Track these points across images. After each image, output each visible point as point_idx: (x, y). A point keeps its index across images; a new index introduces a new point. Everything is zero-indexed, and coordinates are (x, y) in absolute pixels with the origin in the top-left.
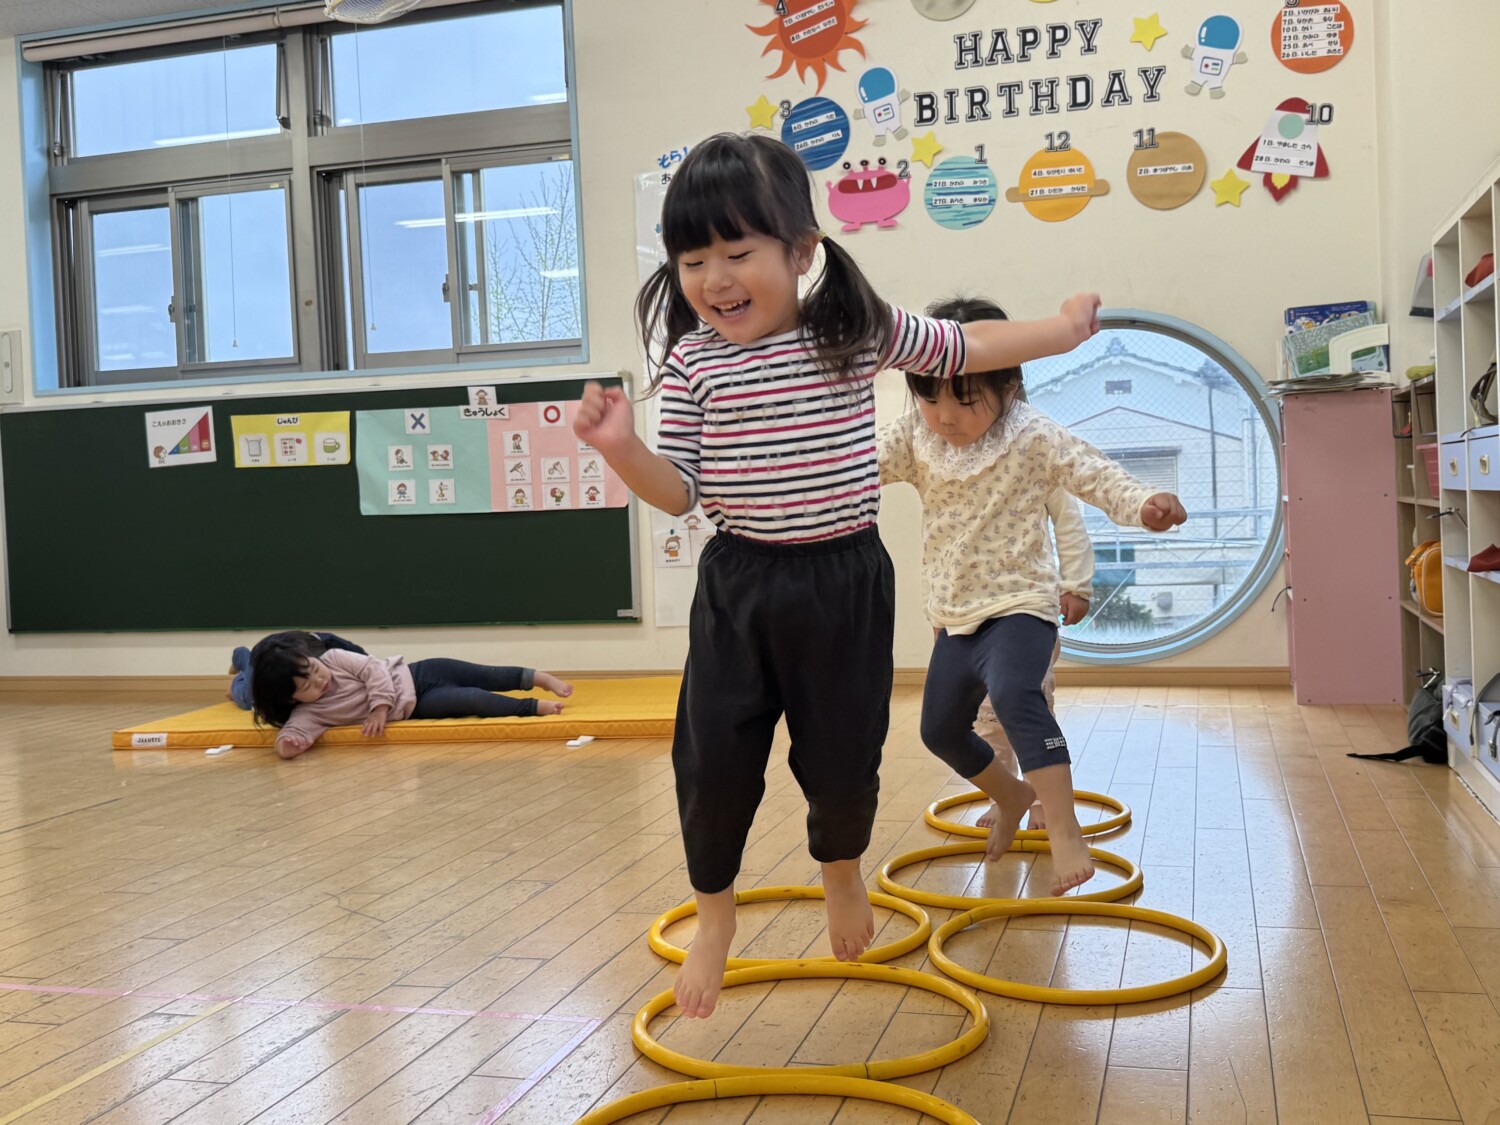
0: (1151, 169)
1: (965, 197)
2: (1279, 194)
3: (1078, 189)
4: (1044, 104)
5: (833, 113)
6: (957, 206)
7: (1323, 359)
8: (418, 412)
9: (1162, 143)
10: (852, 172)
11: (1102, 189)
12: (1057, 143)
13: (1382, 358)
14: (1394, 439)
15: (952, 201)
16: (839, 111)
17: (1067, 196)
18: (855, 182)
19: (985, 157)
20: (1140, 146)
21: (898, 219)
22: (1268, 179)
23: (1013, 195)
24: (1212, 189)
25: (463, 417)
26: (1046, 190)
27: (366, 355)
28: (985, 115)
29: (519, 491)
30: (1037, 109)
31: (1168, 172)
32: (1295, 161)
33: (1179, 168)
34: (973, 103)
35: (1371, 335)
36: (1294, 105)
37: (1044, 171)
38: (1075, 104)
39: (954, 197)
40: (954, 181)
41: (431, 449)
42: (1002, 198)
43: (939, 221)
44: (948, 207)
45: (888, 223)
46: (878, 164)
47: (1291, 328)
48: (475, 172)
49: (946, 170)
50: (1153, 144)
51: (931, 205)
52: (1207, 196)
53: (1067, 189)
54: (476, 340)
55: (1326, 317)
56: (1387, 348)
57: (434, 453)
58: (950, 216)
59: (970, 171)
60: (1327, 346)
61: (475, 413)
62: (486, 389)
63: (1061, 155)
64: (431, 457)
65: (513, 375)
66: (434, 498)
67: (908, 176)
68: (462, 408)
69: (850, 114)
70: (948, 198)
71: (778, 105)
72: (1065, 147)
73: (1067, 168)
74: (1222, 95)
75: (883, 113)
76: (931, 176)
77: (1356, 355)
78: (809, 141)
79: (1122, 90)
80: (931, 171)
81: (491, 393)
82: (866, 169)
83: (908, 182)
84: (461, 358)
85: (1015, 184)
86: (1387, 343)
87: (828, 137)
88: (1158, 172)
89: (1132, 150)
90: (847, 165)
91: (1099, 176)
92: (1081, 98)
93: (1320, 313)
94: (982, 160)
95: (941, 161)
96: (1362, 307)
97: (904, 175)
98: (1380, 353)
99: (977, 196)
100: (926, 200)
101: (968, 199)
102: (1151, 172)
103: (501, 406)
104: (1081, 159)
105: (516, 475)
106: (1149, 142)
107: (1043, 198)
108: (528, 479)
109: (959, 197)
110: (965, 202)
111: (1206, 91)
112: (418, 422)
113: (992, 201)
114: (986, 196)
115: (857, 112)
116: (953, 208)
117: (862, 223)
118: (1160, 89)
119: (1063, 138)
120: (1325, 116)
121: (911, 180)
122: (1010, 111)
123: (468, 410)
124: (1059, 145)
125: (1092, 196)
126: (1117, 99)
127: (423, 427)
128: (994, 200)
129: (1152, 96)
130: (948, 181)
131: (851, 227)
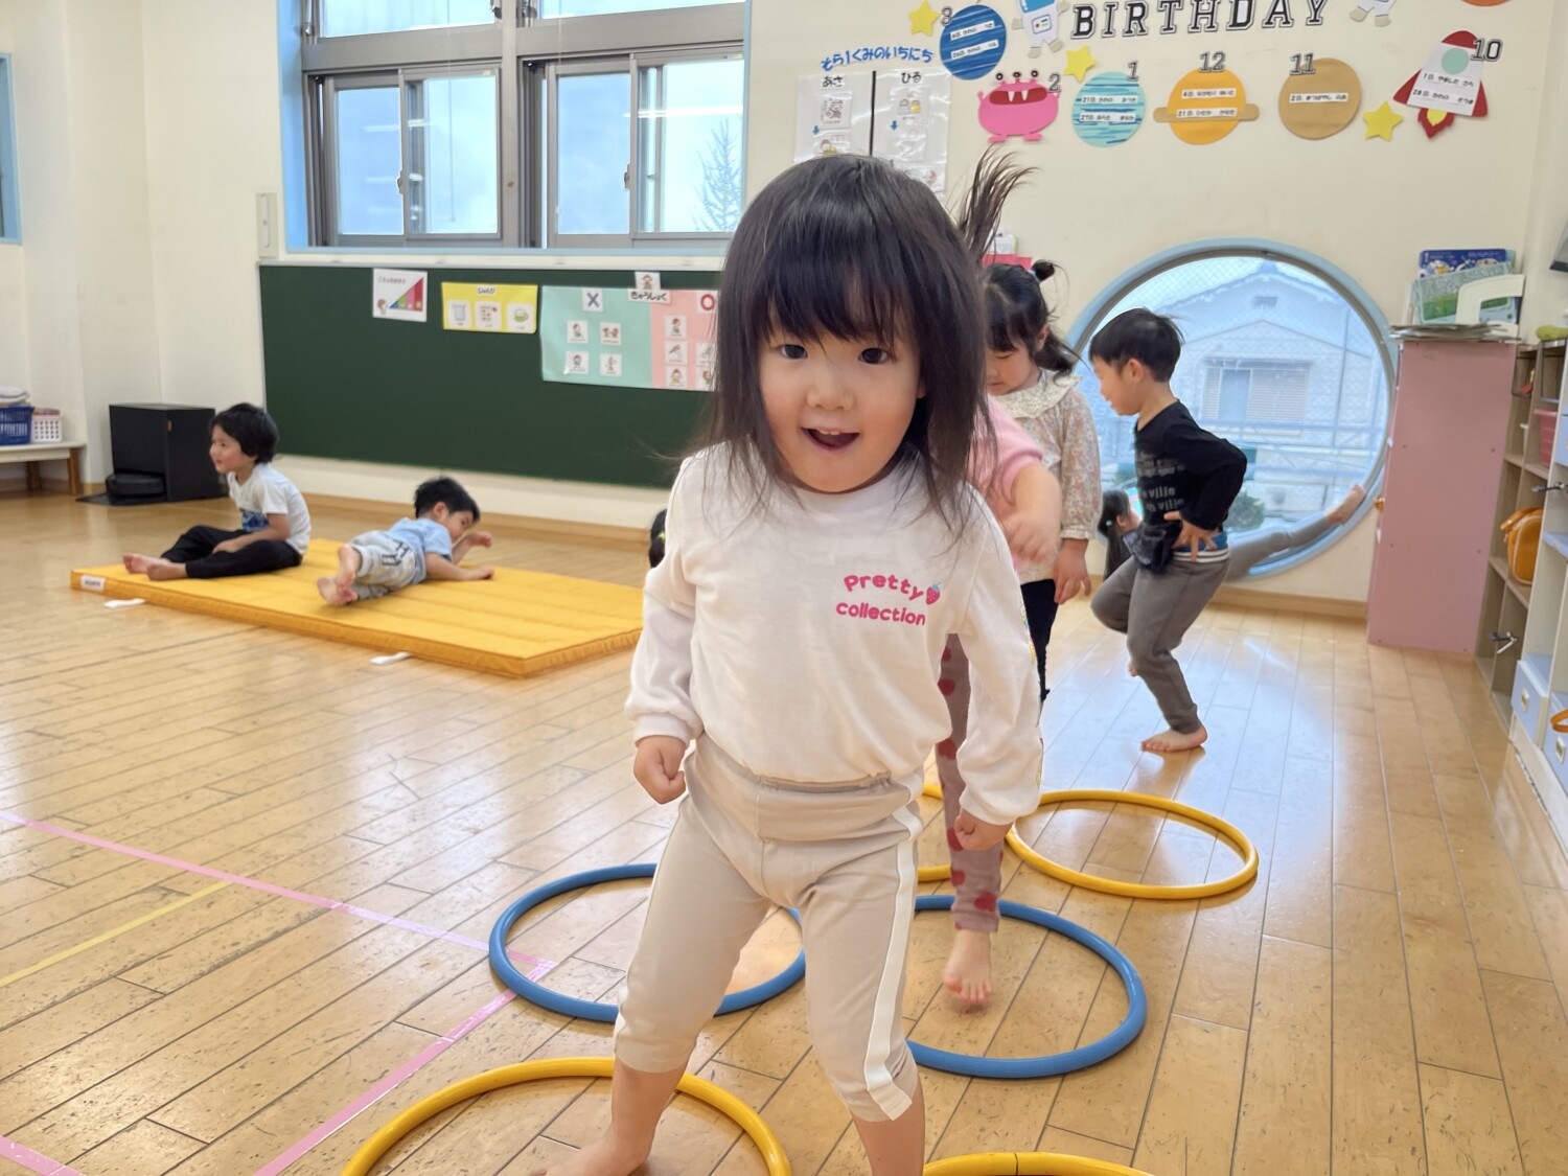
0: (1304, 96)
1: (1112, 114)
2: (1432, 131)
3: (1227, 112)
4: (1204, 22)
5: (992, 22)
6: (1103, 123)
7: (1450, 306)
8: (593, 291)
9: (1319, 69)
10: (1004, 83)
11: (1251, 114)
12: (1212, 63)
13: (1513, 311)
14: (1511, 397)
15: (1099, 118)
16: (998, 20)
17: (1215, 119)
18: (1007, 93)
19: (1137, 74)
20: (1296, 71)
21: (1044, 133)
22: (1423, 113)
23: (1161, 115)
24: (1365, 121)
25: (630, 298)
26: (1194, 111)
27: (557, 234)
28: (1142, 30)
29: (676, 371)
30: (1195, 27)
31: (1322, 100)
32: (1454, 98)
33: (1333, 97)
34: (1132, 18)
35: (1505, 285)
36: (1462, 39)
37: (1195, 92)
38: (1235, 24)
39: (1101, 114)
40: (1103, 97)
41: (604, 325)
42: (1149, 118)
43: (1085, 137)
44: (1095, 123)
45: (1033, 136)
46: (1030, 77)
47: (1423, 271)
48: (659, 67)
49: (1096, 86)
50: (1310, 70)
51: (1078, 120)
52: (1357, 130)
53: (1216, 112)
54: (650, 228)
55: (1461, 262)
56: (1519, 301)
57: (606, 330)
58: (1095, 133)
59: (1120, 88)
60: (1457, 294)
61: (641, 296)
62: (651, 274)
63: (1214, 76)
64: (603, 333)
65: (675, 262)
66: (604, 370)
67: (1058, 90)
68: (630, 290)
69: (1008, 22)
70: (1096, 114)
71: (940, 12)
72: (1219, 68)
73: (1218, 91)
74: (1388, 23)
75: (1041, 24)
76: (1082, 91)
77: (1486, 305)
78: (965, 50)
79: (1285, 12)
80: (1081, 86)
81: (656, 277)
82: (1018, 81)
83: (1057, 97)
84: (636, 243)
85: (1165, 104)
86: (1519, 294)
87: (985, 46)
88: (1311, 100)
89: (1287, 75)
90: (1000, 76)
91: (1250, 100)
92: (1242, 18)
93: (1455, 258)
94: (1133, 78)
95: (1093, 77)
96: (1500, 255)
97: (1055, 88)
98: (1512, 305)
99: (1124, 114)
100: (1074, 115)
101: (1116, 117)
102: (1304, 100)
103: (663, 292)
104: (1235, 81)
105: (674, 356)
106: (1306, 68)
107: (1191, 120)
108: (685, 360)
109: (1106, 114)
110: (1112, 119)
111: (1371, 18)
112: (593, 300)
113: (1139, 120)
114: (1133, 114)
115: (1015, 21)
116: (1099, 126)
117: (1008, 136)
118: (1323, 13)
119: (1219, 58)
120: (1493, 54)
121: (1062, 95)
122: (1168, 28)
123: (634, 293)
124: (1214, 66)
125: (1241, 120)
126: (1278, 20)
127: (597, 305)
128: (1140, 120)
129: (1315, 20)
130: (1097, 97)
131: (998, 138)
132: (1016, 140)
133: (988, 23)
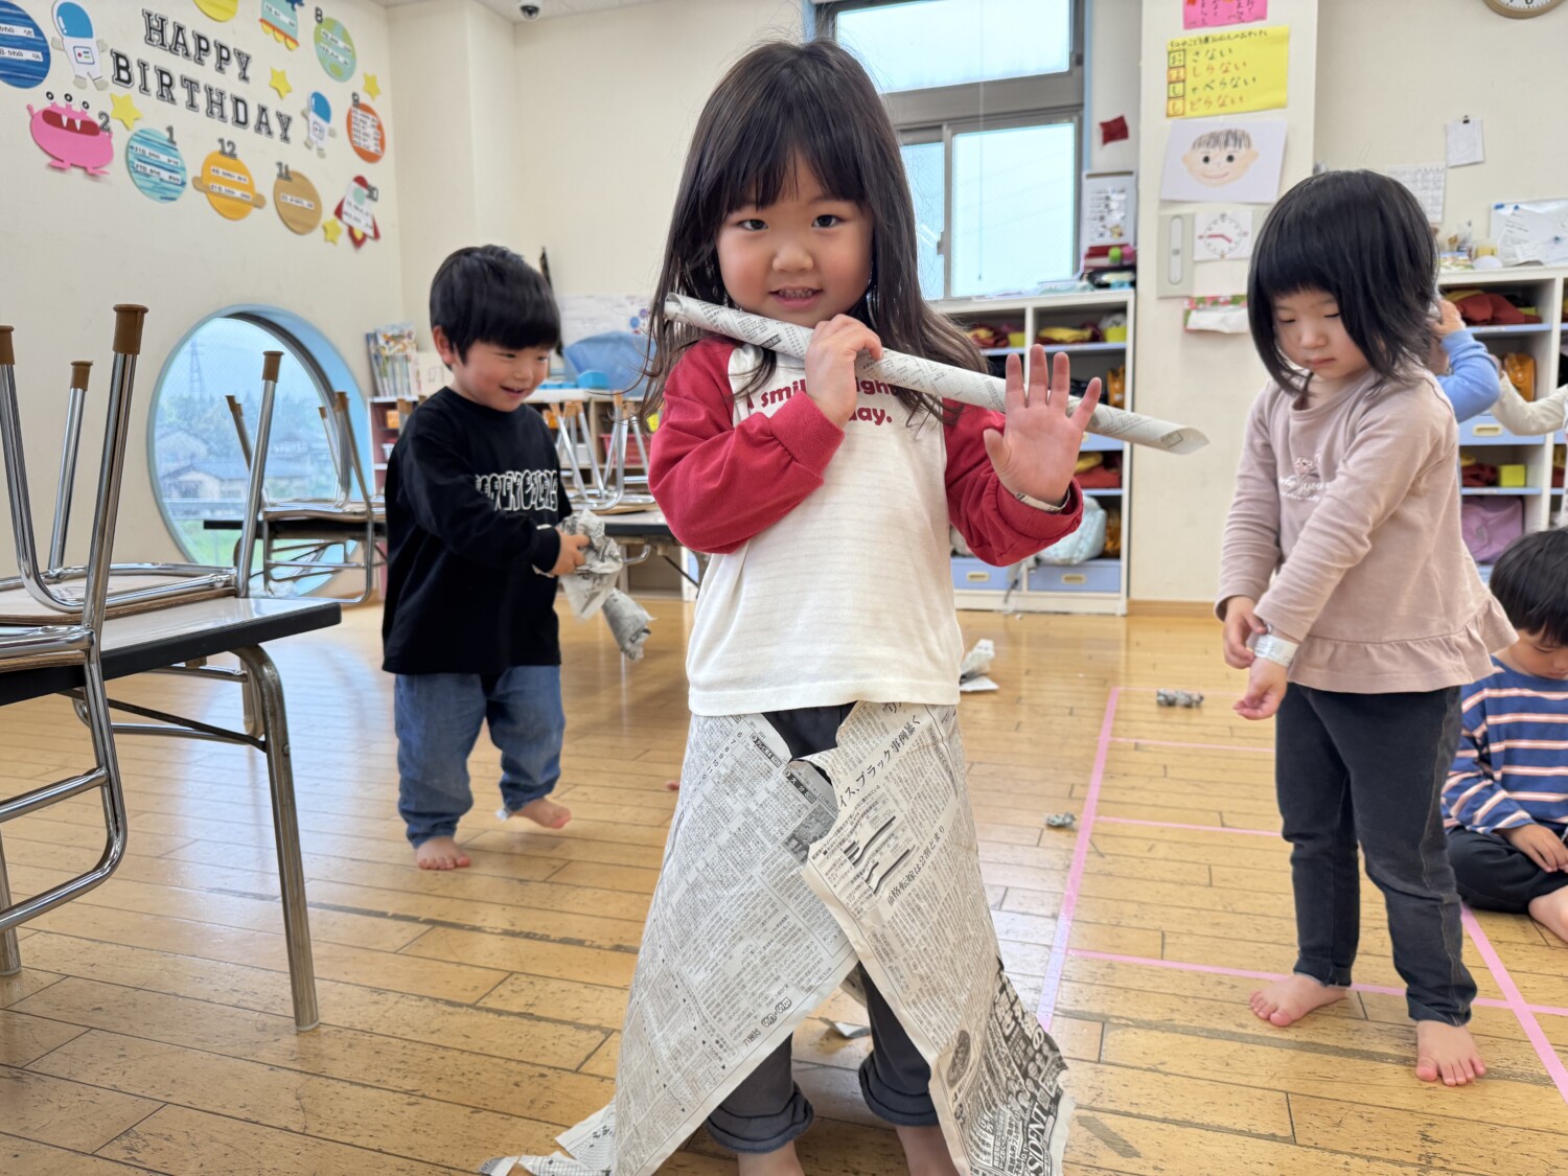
0: (288, 198)
1: (162, 172)
2: (358, 243)
3: (245, 196)
4: (216, 110)
5: (31, 30)
6: (155, 178)
9: (295, 179)
10: (55, 104)
11: (259, 202)
12: (228, 149)
15: (151, 171)
16: (37, 30)
17: (237, 199)
18: (59, 117)
19: (175, 138)
20: (280, 176)
21: (103, 172)
22: (351, 231)
23: (195, 180)
24: (322, 227)
26: (223, 188)
28: (172, 99)
30: (211, 112)
31: (299, 204)
32: (363, 222)
33: (305, 203)
34: (163, 84)
36: (361, 181)
37: (221, 170)
38: (237, 121)
39: (154, 168)
40: (151, 152)
42: (189, 184)
43: (139, 186)
44: (148, 176)
45: (93, 172)
46: (82, 106)
49: (144, 139)
50: (288, 178)
51: (128, 162)
52: (318, 232)
53: (238, 193)
58: (150, 185)
59: (164, 148)
63: (230, 161)
67: (109, 131)
69: (49, 39)
70: (149, 168)
72: (232, 155)
73: (237, 175)
74: (324, 156)
75: (83, 55)
76: (132, 139)
78: (6, 50)
79: (267, 126)
80: (130, 134)
82: (70, 106)
83: (110, 137)
85: (196, 173)
87: (28, 55)
88: (293, 202)
89: (274, 177)
90: (50, 96)
91: (257, 190)
92: (241, 117)
94: (171, 140)
95: (143, 128)
97: (105, 128)
99: (173, 175)
101: (165, 175)
102: (288, 200)
104: (246, 172)
106: (286, 175)
107: (219, 195)
109: (157, 170)
110: (162, 176)
111: (315, 149)
113: (183, 183)
114: (178, 177)
115: (56, 41)
116: (152, 179)
117: (69, 165)
118: (289, 134)
119: (231, 147)
120: (375, 195)
121: (112, 136)
122: (192, 105)
124: (229, 152)
125: (254, 206)
126: (264, 129)
128: (185, 183)
129: (284, 137)
130: (147, 151)
131: (59, 164)
132: (77, 173)
133: (28, 29)
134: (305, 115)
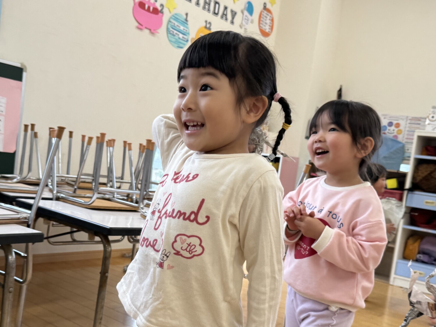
1: (180, 34)
4: (207, 7)
6: (177, 37)
12: (208, 26)
15: (176, 34)
19: (188, 19)
30: (205, 8)
38: (214, 12)
39: (177, 32)
40: (178, 25)
42: (190, 41)
43: (170, 40)
44: (174, 35)
45: (153, 32)
46: (154, 1)
49: (175, 18)
51: (168, 29)
58: (173, 40)
59: (183, 23)
70: (175, 32)
72: (209, 29)
76: (171, 18)
79: (226, 15)
83: (162, 16)
85: (194, 37)
92: (216, 11)
94: (186, 20)
95: (175, 13)
97: (162, 12)
99: (185, 36)
101: (181, 36)
110: (179, 36)
111: (244, 29)
113: (187, 41)
117: (146, 28)
118: (235, 21)
119: (210, 25)
121: (164, 16)
122: (197, 4)
126: (224, 18)
129: (232, 22)
130: (176, 23)
131: (140, 27)
132: (147, 31)
134: (242, 12)
